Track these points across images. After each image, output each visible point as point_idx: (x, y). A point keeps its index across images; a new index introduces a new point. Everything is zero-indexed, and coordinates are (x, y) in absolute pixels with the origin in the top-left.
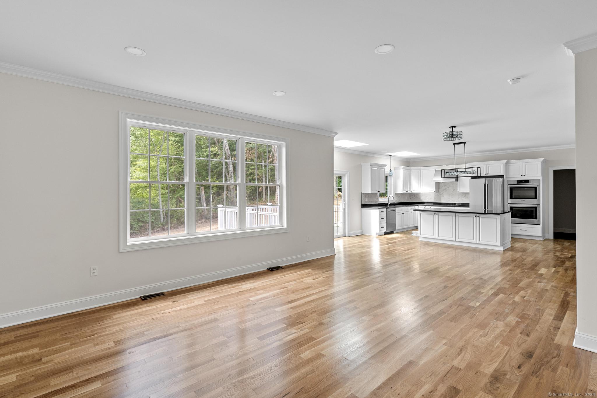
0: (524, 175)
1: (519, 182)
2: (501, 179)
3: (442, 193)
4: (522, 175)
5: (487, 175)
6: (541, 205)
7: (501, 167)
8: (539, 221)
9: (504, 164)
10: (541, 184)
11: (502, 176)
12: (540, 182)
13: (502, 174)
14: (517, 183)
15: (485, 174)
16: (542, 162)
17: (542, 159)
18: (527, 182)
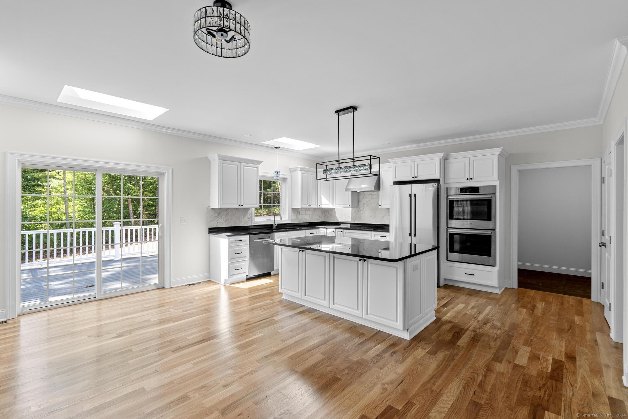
0: (471, 179)
1: (464, 190)
2: (435, 185)
3: (362, 208)
4: (468, 179)
5: (416, 179)
6: (497, 230)
7: (435, 164)
8: (495, 259)
9: (440, 160)
10: (497, 194)
11: (437, 181)
12: (495, 191)
13: (437, 177)
14: (460, 193)
15: (413, 177)
16: (500, 155)
17: (499, 150)
18: (475, 190)
